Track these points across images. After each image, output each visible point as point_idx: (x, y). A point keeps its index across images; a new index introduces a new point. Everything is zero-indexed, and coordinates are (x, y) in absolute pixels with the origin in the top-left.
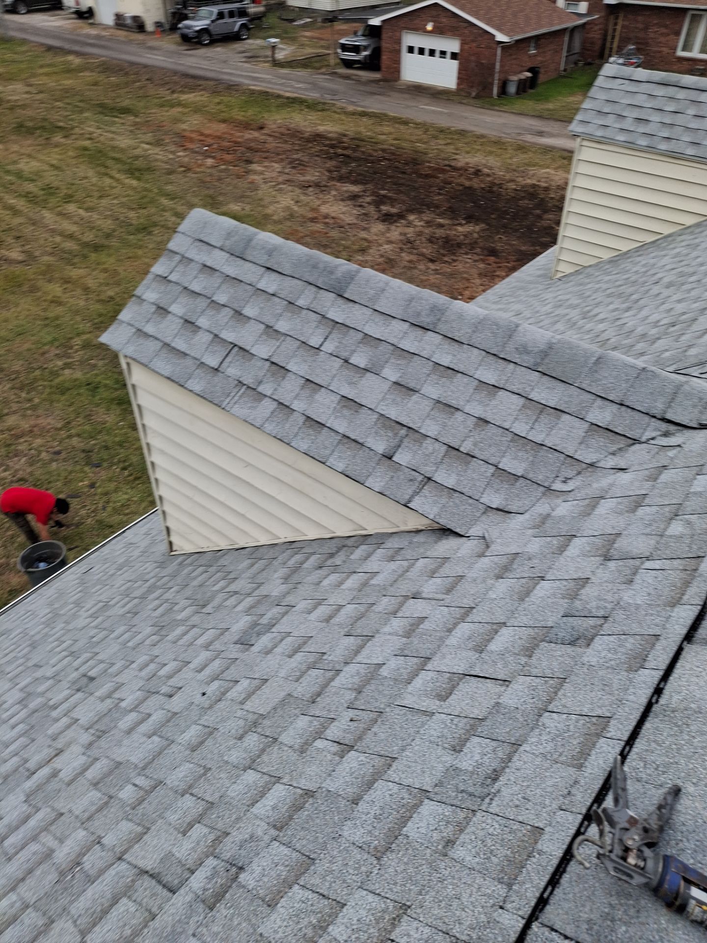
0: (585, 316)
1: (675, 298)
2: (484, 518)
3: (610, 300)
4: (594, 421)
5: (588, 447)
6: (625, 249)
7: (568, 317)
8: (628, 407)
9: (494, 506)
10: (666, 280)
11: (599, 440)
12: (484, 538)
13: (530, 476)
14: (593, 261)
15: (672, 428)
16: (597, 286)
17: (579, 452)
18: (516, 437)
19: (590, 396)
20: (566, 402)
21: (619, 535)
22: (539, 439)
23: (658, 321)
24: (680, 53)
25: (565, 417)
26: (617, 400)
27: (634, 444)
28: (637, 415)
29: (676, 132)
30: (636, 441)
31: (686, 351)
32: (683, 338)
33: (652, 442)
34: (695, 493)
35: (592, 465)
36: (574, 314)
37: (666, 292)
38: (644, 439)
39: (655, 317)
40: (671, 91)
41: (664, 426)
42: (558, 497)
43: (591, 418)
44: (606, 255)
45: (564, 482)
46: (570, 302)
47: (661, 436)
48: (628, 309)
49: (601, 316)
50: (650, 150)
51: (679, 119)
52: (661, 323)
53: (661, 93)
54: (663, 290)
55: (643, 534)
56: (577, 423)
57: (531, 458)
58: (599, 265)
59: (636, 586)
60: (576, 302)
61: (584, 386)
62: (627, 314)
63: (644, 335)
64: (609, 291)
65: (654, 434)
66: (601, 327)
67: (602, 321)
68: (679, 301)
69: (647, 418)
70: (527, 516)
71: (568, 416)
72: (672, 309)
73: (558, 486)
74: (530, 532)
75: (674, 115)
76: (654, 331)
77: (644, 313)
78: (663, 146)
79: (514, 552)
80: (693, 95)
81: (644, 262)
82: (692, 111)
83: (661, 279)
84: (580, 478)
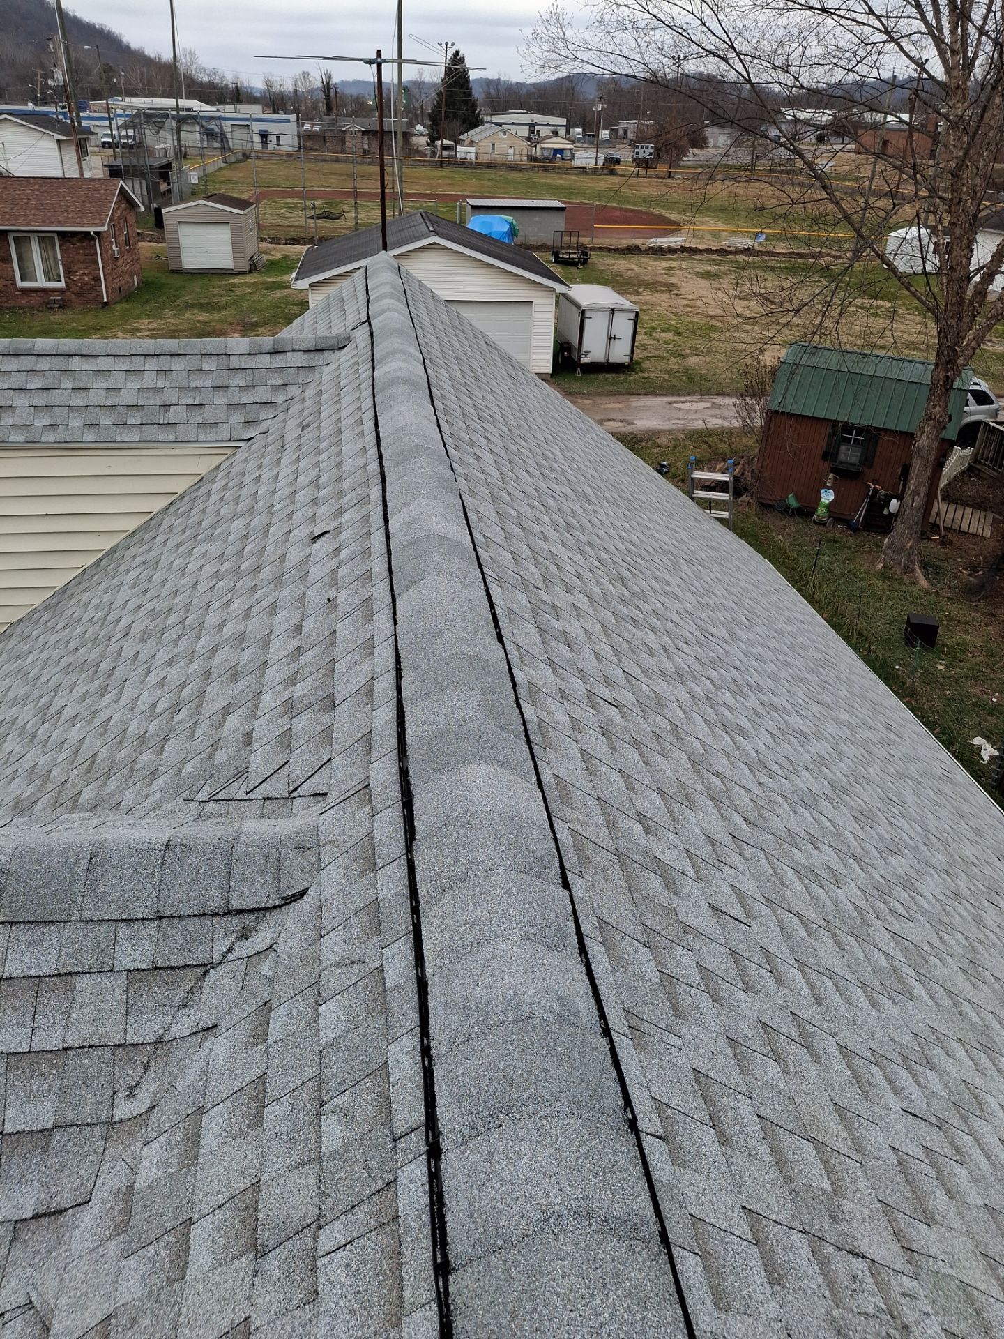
0: (43, 715)
1: (161, 657)
2: (17, 1252)
3: (70, 678)
4: (131, 966)
5: (140, 1013)
6: (60, 584)
7: (19, 723)
8: (171, 917)
9: (28, 1214)
10: (137, 628)
11: (154, 993)
12: (30, 1305)
13: (70, 1117)
14: (23, 613)
15: (248, 919)
16: (44, 655)
17: (131, 1031)
18: (13, 1060)
19: (104, 928)
20: (70, 956)
21: (256, 1186)
22: (54, 1042)
23: (154, 706)
24: (21, 284)
25: (81, 981)
26: (150, 914)
27: (206, 973)
28: (189, 924)
29: (59, 416)
30: (207, 967)
31: (211, 756)
32: (199, 731)
33: (230, 957)
34: (329, 1045)
35: (160, 1042)
36: (26, 714)
37: (146, 650)
38: (217, 958)
39: (145, 700)
40: (27, 362)
41: (236, 921)
42: (132, 1134)
43: (123, 962)
44: (37, 600)
45: (130, 1096)
46: (11, 695)
47: (238, 940)
48: (103, 691)
49: (69, 712)
50: (33, 445)
51: (54, 398)
52: (159, 709)
53: (14, 368)
54: (140, 647)
55: (291, 1169)
56: (105, 982)
57: (56, 1084)
58: (31, 617)
59: (327, 1302)
60: (22, 691)
61: (88, 915)
62: (106, 700)
63: (143, 737)
64: (64, 663)
65: (227, 943)
66: (75, 732)
67: (73, 720)
68: (170, 663)
69: (206, 922)
70: (95, 1208)
71: (86, 978)
72: (164, 679)
73: (124, 1110)
74: (112, 1248)
75: (45, 394)
76: (153, 727)
77: (128, 694)
78: (49, 437)
79: (99, 1317)
80: (60, 363)
81: (95, 602)
82: (67, 384)
83: (130, 626)
84: (151, 1074)
